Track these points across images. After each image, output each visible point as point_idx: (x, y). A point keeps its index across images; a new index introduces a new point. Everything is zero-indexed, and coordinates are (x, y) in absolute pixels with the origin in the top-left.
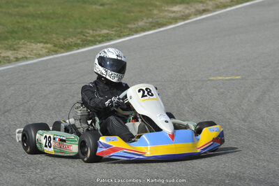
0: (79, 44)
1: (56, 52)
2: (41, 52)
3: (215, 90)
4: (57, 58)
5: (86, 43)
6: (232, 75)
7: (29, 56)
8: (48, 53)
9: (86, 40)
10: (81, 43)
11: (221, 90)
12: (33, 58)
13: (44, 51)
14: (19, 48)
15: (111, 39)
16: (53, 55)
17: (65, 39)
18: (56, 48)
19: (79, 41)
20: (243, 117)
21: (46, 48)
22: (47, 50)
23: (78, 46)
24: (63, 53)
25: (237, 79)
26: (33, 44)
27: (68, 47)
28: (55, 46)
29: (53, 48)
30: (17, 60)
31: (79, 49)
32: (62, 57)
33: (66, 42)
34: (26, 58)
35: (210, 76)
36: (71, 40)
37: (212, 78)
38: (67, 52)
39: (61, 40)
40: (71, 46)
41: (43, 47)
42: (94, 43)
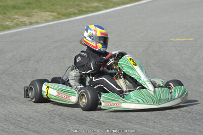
1: (59, 19)
2: (48, 19)
3: (174, 48)
4: (61, 23)
5: (81, 12)
6: (187, 37)
7: (39, 21)
8: (54, 20)
9: (82, 10)
10: (78, 12)
11: (179, 49)
12: (42, 23)
13: (51, 18)
14: (33, 15)
15: (100, 10)
17: (66, 10)
18: (60, 16)
19: (76, 11)
21: (52, 16)
22: (53, 17)
23: (75, 14)
25: (191, 41)
26: (43, 13)
27: (68, 15)
28: (59, 14)
29: (57, 16)
30: (31, 24)
31: (76, 16)
34: (37, 23)
35: (171, 38)
36: (70, 10)
37: (172, 40)
39: (63, 10)
40: (70, 14)
41: (50, 15)
42: (87, 12)
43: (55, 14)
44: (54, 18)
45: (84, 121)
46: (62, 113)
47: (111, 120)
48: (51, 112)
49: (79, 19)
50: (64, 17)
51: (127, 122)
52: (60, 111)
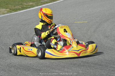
0: (20, 9)
1: (11, 12)
2: (4, 12)
3: (77, 27)
4: (11, 14)
5: (23, 8)
6: (84, 21)
9: (23, 7)
10: (21, 8)
11: (79, 27)
13: (6, 12)
15: (34, 7)
16: (9, 13)
17: (14, 7)
18: (11, 11)
19: (20, 8)
20: (88, 38)
23: (20, 10)
24: (14, 12)
25: (86, 23)
26: (1, 9)
27: (16, 10)
28: (10, 10)
29: (9, 11)
32: (14, 14)
33: (15, 8)
35: (75, 21)
36: (17, 7)
38: (15, 12)
39: (13, 7)
40: (17, 9)
42: (27, 8)
43: (8, 9)
44: (8, 12)
45: (28, 69)
46: (15, 65)
47: (43, 68)
48: (9, 65)
49: (22, 12)
50: (13, 11)
51: (52, 69)
52: (14, 64)
